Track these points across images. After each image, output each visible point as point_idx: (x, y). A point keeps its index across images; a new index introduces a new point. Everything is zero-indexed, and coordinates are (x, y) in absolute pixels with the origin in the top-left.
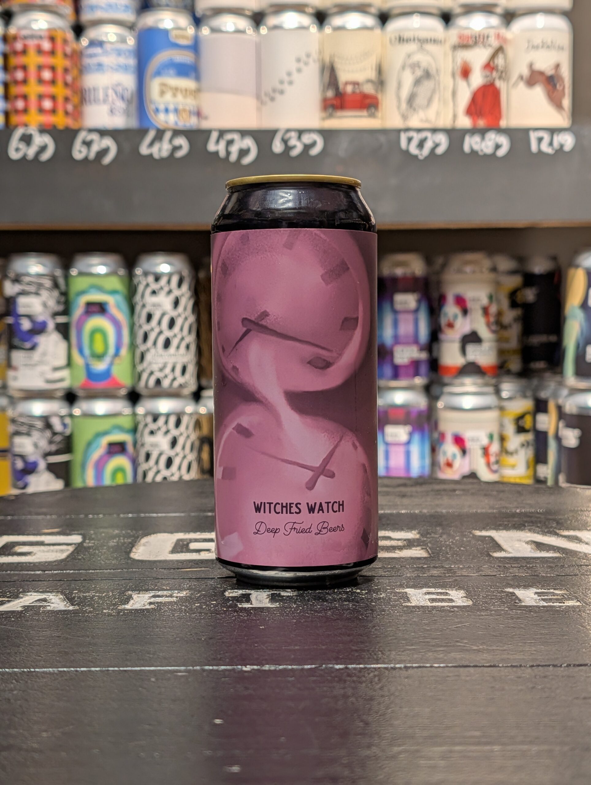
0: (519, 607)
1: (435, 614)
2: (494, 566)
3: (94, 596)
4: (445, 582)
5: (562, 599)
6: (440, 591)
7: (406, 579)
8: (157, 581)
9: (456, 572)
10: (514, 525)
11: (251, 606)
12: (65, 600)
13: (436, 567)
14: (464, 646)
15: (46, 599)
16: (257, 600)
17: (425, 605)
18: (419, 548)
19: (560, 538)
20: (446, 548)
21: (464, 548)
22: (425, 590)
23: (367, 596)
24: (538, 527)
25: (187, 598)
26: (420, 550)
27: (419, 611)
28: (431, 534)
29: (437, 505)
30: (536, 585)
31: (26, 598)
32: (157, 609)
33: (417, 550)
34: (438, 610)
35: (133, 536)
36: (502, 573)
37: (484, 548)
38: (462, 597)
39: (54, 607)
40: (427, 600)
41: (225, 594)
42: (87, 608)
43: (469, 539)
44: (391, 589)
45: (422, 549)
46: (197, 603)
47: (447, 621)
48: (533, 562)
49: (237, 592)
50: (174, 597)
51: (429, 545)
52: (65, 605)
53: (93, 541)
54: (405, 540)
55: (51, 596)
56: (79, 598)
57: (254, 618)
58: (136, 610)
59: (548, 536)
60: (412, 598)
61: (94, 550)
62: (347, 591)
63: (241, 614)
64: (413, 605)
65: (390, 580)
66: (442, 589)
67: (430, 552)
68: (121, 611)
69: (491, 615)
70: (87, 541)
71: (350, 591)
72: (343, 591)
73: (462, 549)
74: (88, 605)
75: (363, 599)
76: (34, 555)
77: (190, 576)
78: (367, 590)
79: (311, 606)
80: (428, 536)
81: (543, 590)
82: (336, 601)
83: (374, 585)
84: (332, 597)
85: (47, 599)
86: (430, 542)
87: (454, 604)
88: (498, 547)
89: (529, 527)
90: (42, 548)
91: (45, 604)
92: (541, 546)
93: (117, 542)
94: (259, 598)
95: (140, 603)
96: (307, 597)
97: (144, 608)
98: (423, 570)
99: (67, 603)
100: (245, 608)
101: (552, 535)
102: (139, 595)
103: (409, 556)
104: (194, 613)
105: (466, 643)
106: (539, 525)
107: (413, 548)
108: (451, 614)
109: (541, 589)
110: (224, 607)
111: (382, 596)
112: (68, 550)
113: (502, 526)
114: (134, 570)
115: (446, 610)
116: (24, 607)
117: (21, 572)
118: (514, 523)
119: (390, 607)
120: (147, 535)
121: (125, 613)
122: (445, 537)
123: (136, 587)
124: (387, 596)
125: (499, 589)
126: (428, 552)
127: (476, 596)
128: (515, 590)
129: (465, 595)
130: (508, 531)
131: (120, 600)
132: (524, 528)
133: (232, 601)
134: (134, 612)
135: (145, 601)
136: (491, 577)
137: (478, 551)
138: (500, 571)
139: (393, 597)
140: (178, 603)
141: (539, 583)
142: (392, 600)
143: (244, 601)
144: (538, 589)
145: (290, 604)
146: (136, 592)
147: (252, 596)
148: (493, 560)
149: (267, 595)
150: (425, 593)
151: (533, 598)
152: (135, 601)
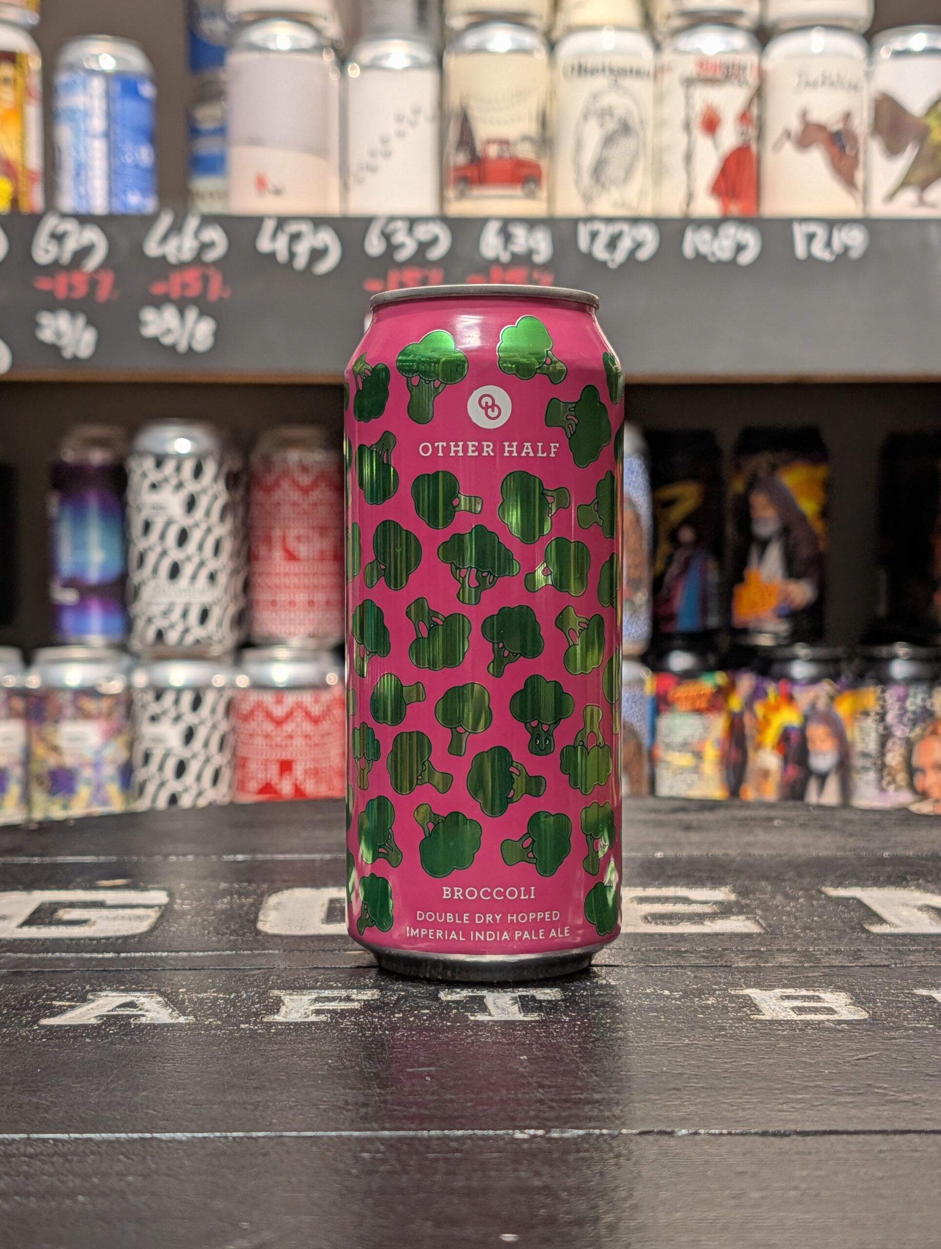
1: (812, 1035)
2: (880, 949)
3: (216, 997)
4: (808, 977)
6: (804, 992)
7: (741, 972)
8: (315, 971)
9: (820, 959)
10: (889, 878)
11: (490, 1018)
12: (167, 1005)
13: (784, 951)
14: (886, 1095)
15: (136, 1005)
16: (497, 1007)
17: (790, 1019)
18: (742, 917)
20: (788, 915)
21: (819, 917)
22: (778, 992)
23: (685, 1001)
24: (928, 881)
25: (376, 1003)
26: (743, 921)
27: (783, 1030)
28: (754, 894)
29: (749, 844)
31: (101, 1002)
32: (330, 1023)
33: (739, 920)
34: (815, 1029)
35: (254, 893)
37: (852, 918)
38: (847, 1005)
39: (152, 1019)
40: (789, 1010)
41: (439, 996)
42: (211, 1020)
43: (821, 902)
44: (721, 990)
45: (748, 919)
46: (399, 1013)
49: (459, 993)
51: (759, 912)
52: (170, 1014)
53: (188, 902)
54: (715, 903)
55: (141, 998)
56: (191, 1000)
58: (296, 1024)
60: (762, 1006)
62: (647, 994)
63: (480, 1033)
64: (767, 1017)
65: (714, 972)
66: (808, 990)
67: (764, 924)
68: (271, 1026)
69: (908, 1037)
70: (179, 901)
71: (652, 993)
72: (640, 993)
73: (816, 919)
74: (211, 1014)
75: (679, 1007)
76: (94, 923)
78: (681, 991)
79: (594, 1019)
80: (751, 896)
82: (634, 1010)
83: (690, 982)
84: (626, 1003)
85: (137, 1003)
86: (758, 907)
87: (836, 1017)
88: (875, 916)
89: (915, 882)
90: (104, 912)
91: (135, 1012)
93: (230, 903)
94: (499, 1004)
95: (298, 1012)
96: (581, 1003)
97: (308, 1020)
98: (763, 956)
99: (174, 1010)
100: (483, 1021)
102: (292, 997)
103: (729, 931)
104: (398, 1031)
106: (929, 878)
107: (733, 918)
108: (839, 1036)
110: (448, 1021)
111: (709, 1002)
112: (148, 916)
113: (868, 880)
114: (271, 951)
115: (827, 1029)
116: (101, 1017)
117: (79, 955)
118: (886, 875)
119: (730, 1021)
120: (277, 892)
121: (279, 1029)
122: (779, 898)
123: (282, 982)
124: (718, 1002)
125: (903, 989)
126: (760, 924)
127: (869, 1002)
128: (932, 991)
129: (850, 1001)
130: (882, 889)
131: (263, 1006)
132: (907, 883)
133: (457, 1008)
134: (294, 1028)
135: (305, 1007)
136: (884, 969)
137: (843, 922)
138: (893, 958)
139: (729, 1005)
140: (365, 1012)
142: (730, 1009)
143: (476, 1009)
145: (557, 1016)
146: (285, 991)
147: (487, 1001)
148: (874, 939)
149: (511, 999)
150: (781, 996)
152: (288, 1007)
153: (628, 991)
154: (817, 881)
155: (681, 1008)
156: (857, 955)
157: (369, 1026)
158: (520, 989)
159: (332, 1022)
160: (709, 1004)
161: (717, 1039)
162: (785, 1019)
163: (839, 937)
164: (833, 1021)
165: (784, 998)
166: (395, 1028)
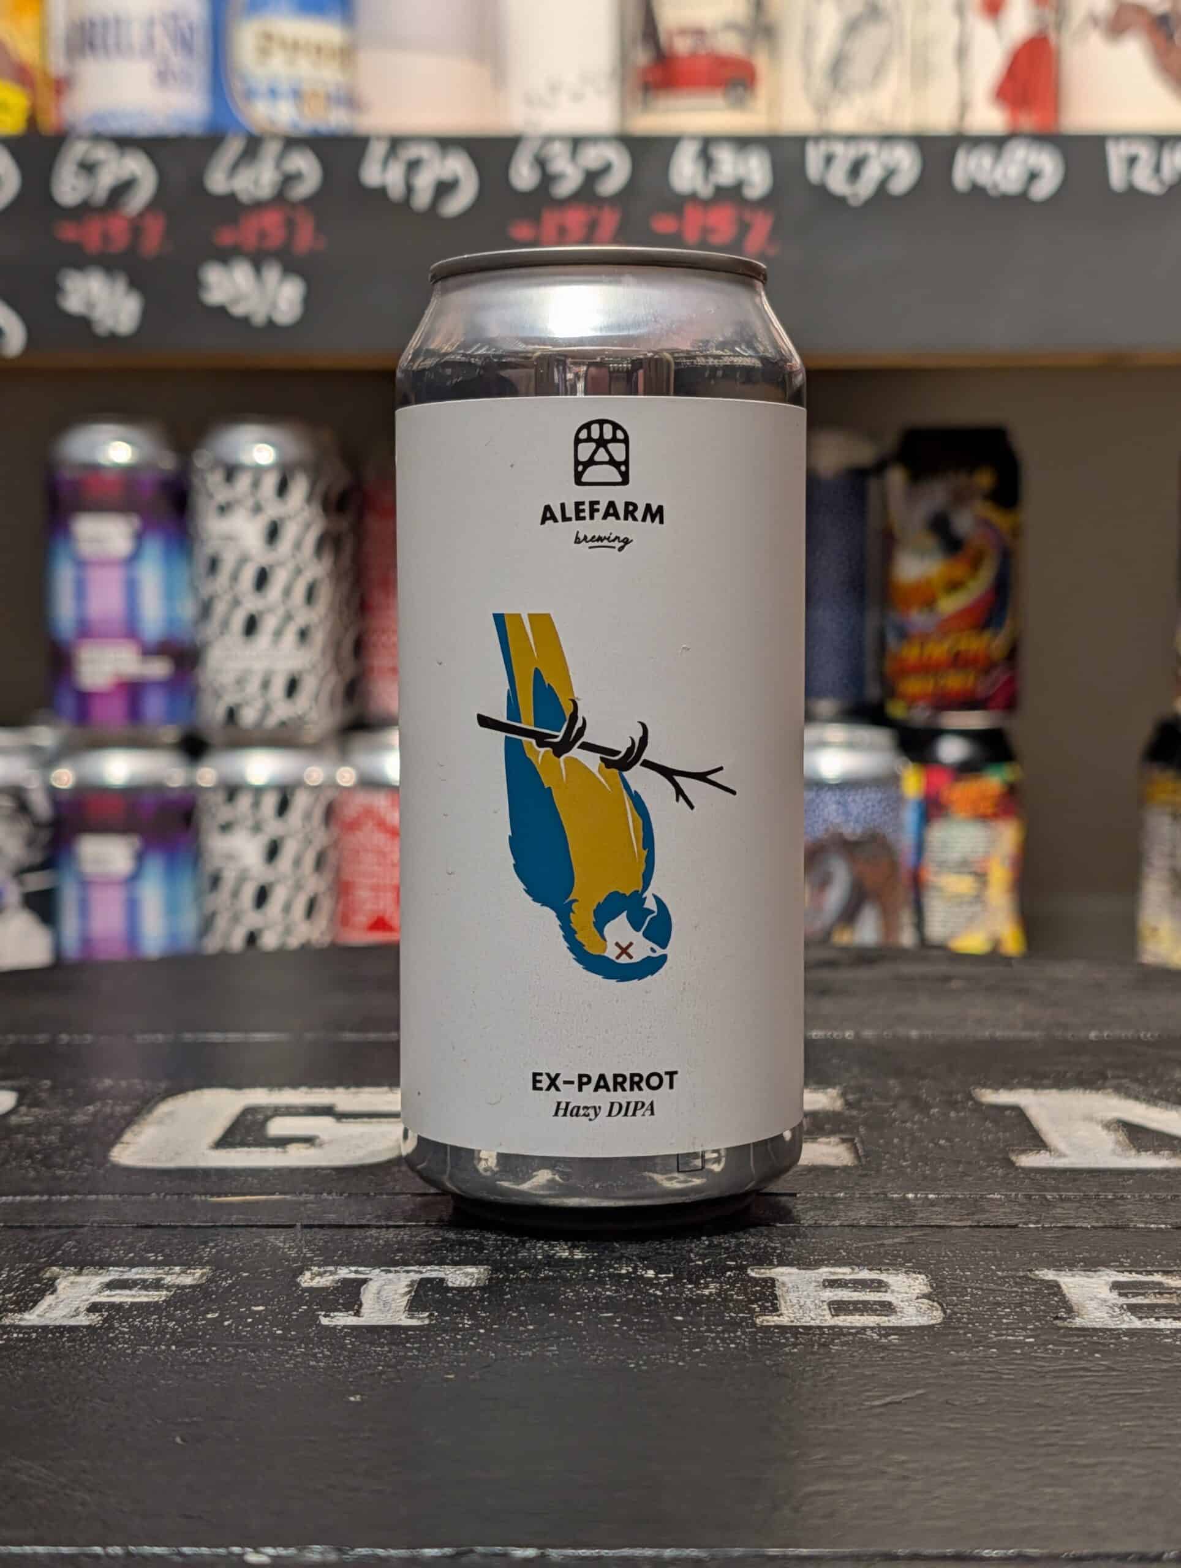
0: (1064, 1336)
1: (835, 1356)
2: (1016, 1195)
4: (883, 1245)
6: (865, 1274)
7: (784, 1237)
8: (141, 1232)
9: (915, 1212)
10: (1081, 1073)
11: (353, 1321)
13: (869, 1199)
16: (378, 1298)
17: (817, 1323)
18: (834, 1139)
20: (902, 1139)
21: (948, 1139)
22: (825, 1272)
23: (670, 1289)
24: (1137, 1080)
25: (194, 1291)
26: (837, 1144)
27: (795, 1345)
28: (870, 1100)
29: (900, 1019)
30: (1118, 1261)
33: (828, 1143)
34: (843, 1344)
35: (142, 1097)
36: (1033, 1218)
37: (998, 1140)
38: (917, 1298)
40: (825, 1307)
41: (298, 1280)
43: (962, 1114)
44: (737, 1269)
45: (843, 1141)
46: (214, 1311)
47: (862, 1382)
48: (1117, 1184)
49: (336, 1274)
50: (164, 1284)
51: (862, 1130)
53: (35, 1111)
58: (45, 1328)
59: (1161, 1107)
60: (787, 1298)
61: (29, 1134)
62: (621, 1275)
64: (784, 1320)
66: (871, 1270)
67: (860, 1151)
70: (23, 1109)
71: (628, 1274)
72: (610, 1275)
73: (942, 1142)
75: (654, 1302)
77: (234, 1219)
78: (674, 1272)
80: (864, 1104)
81: (1135, 1277)
82: (581, 1307)
83: (697, 1254)
84: (577, 1293)
86: (865, 1123)
87: (892, 1321)
88: (1035, 1140)
89: (1115, 1082)
92: (1140, 1135)
94: (384, 1293)
95: (66, 1306)
96: (509, 1293)
97: (73, 1322)
98: (832, 1207)
100: (336, 1327)
101: (1169, 1105)
102: (81, 1279)
104: (189, 1345)
105: (903, 1462)
106: (1140, 1076)
107: (819, 1140)
108: (877, 1357)
109: (1130, 1272)
110: (280, 1325)
111: (706, 1292)
113: (1049, 1078)
114: (101, 1197)
115: (866, 1344)
118: (1079, 1068)
119: (720, 1329)
120: (176, 1094)
121: (12, 1340)
122: (904, 1105)
123: (80, 1250)
124: (719, 1294)
125: (1017, 1270)
126: (856, 1151)
127: (954, 1294)
128: (1063, 1273)
129: (927, 1290)
130: (1064, 1092)
131: (18, 1297)
132: (1103, 1085)
133: (309, 1303)
134: (36, 1338)
135: (84, 1297)
136: (1004, 1232)
137: (981, 1149)
138: (1028, 1213)
139: (735, 1297)
140: (166, 1309)
141: (1127, 1251)
142: (731, 1305)
143: (342, 1304)
144: (1123, 1272)
145: (457, 1317)
146: (72, 1268)
147: (369, 1287)
148: (1015, 1178)
149: (408, 1286)
150: (825, 1281)
151: (1105, 1301)
152: (57, 1298)
153: (592, 1271)
154: (973, 1078)
155: (656, 1303)
156: (975, 1206)
157: (152, 1336)
158: (429, 1268)
159: (103, 1324)
160: (704, 1295)
161: (681, 1364)
162: (813, 1323)
163: (965, 1174)
164: (880, 1327)
165: (827, 1284)
166: (190, 1340)
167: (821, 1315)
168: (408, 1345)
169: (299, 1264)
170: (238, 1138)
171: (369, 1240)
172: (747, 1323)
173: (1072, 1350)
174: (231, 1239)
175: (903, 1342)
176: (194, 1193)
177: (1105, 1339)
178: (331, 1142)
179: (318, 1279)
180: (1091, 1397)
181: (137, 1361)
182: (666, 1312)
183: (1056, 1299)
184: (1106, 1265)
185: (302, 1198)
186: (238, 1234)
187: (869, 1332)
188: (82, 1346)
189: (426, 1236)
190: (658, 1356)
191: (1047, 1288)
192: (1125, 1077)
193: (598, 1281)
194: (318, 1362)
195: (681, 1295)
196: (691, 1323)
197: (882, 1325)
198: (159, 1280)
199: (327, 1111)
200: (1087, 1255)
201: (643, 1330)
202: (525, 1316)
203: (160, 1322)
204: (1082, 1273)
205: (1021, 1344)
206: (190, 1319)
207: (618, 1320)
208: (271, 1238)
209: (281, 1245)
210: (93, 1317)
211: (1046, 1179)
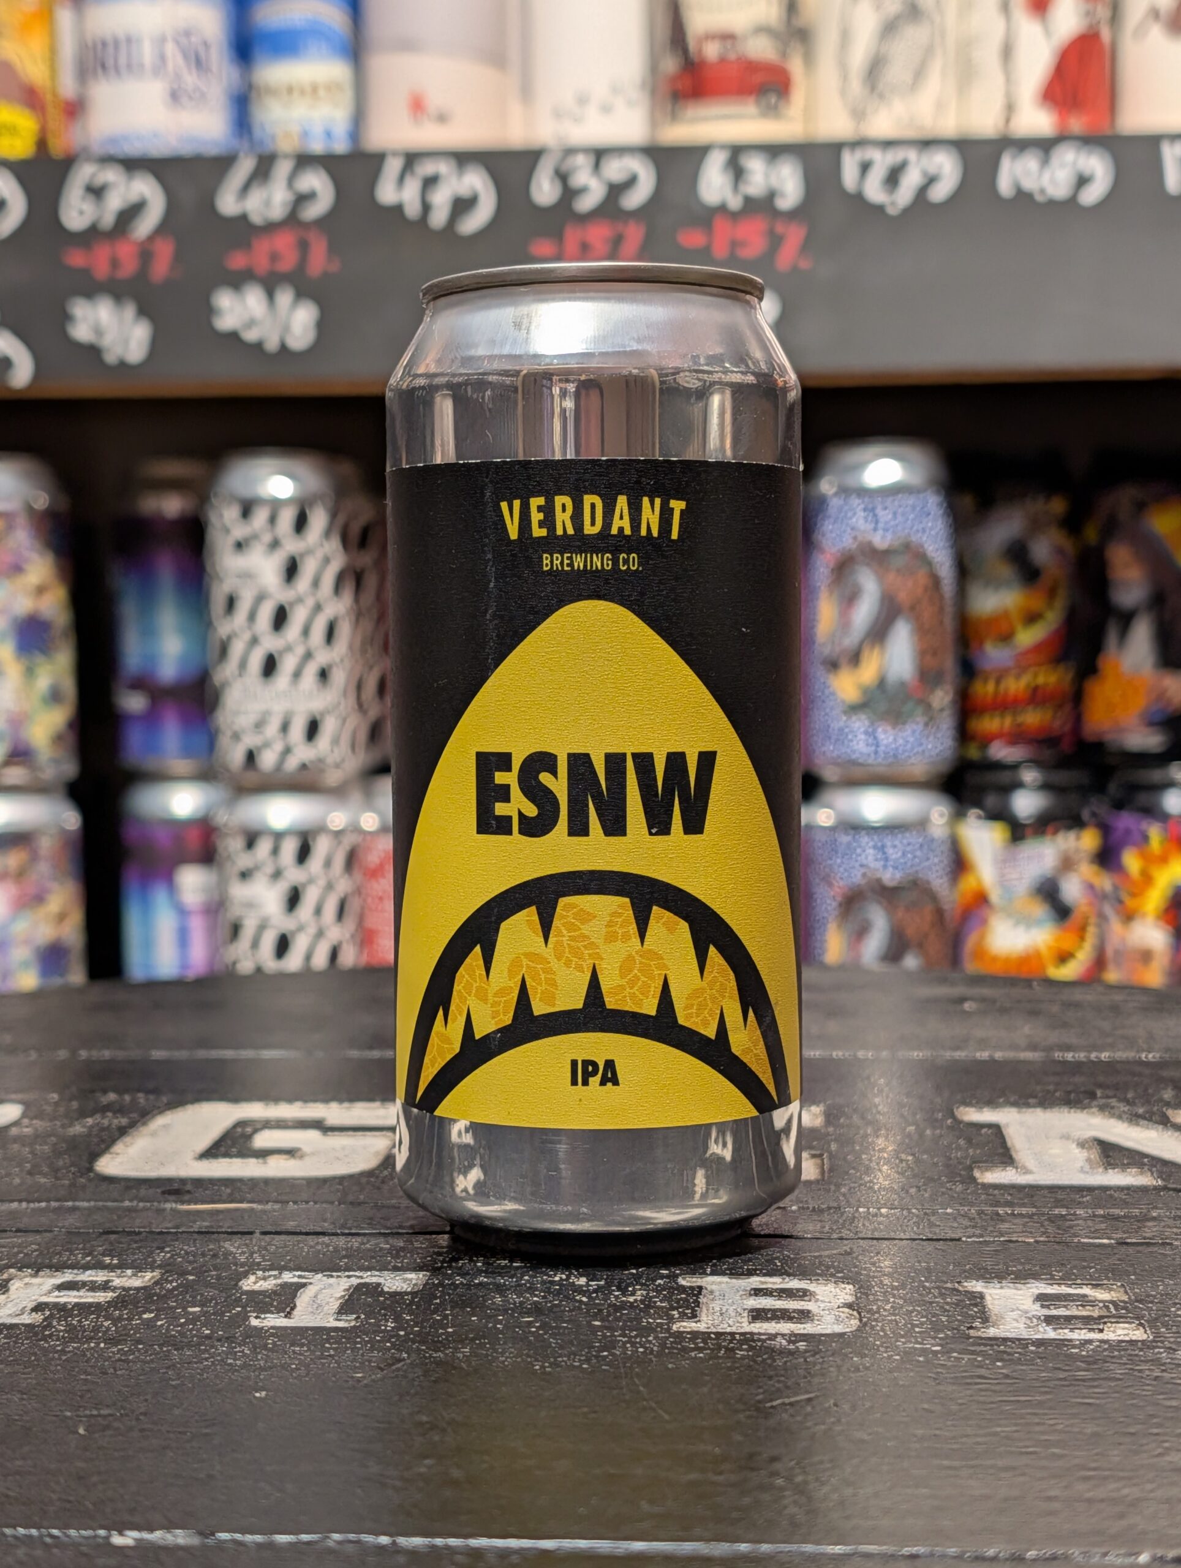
0: (973, 1344)
1: (739, 1359)
2: (968, 1210)
4: (820, 1257)
5: (1101, 1317)
6: (794, 1284)
8: (105, 1237)
10: (1069, 1092)
11: (281, 1323)
16: (314, 1301)
17: (734, 1329)
19: (1169, 1133)
21: (913, 1155)
22: (755, 1281)
23: (597, 1296)
24: (1124, 1100)
25: (137, 1293)
27: (700, 1350)
28: (850, 1118)
30: (1051, 1274)
32: (38, 1326)
34: (751, 1348)
35: (142, 1109)
36: (978, 1232)
37: (967, 1157)
38: (839, 1307)
40: (746, 1314)
41: (240, 1283)
43: (938, 1131)
44: (667, 1277)
45: (814, 1156)
46: (151, 1312)
48: (1073, 1201)
49: (279, 1278)
50: (109, 1288)
51: (834, 1146)
53: (37, 1122)
57: (262, 1363)
59: (1142, 1127)
60: (710, 1307)
61: (24, 1145)
62: (552, 1283)
64: (701, 1327)
66: (800, 1280)
67: (826, 1166)
70: (26, 1121)
71: (560, 1283)
72: (543, 1282)
73: (910, 1158)
75: (577, 1307)
77: (196, 1226)
78: (606, 1280)
79: (430, 1327)
80: (842, 1120)
81: (1061, 1289)
82: (506, 1311)
84: (505, 1299)
86: (840, 1138)
87: (807, 1328)
88: (1004, 1156)
89: (1102, 1101)
92: (1112, 1153)
93: (98, 1124)
94: (320, 1297)
95: (13, 1306)
96: (439, 1297)
97: (14, 1321)
100: (262, 1328)
101: (1151, 1124)
102: (29, 1281)
104: (116, 1346)
106: (1130, 1095)
109: (1059, 1284)
110: (211, 1327)
111: (631, 1299)
113: (1035, 1097)
114: (77, 1204)
115: (771, 1350)
118: (1070, 1088)
119: (634, 1333)
120: (178, 1107)
123: (41, 1253)
124: (643, 1301)
125: (947, 1282)
126: (823, 1166)
127: (875, 1303)
128: (991, 1284)
129: (851, 1299)
130: (1048, 1111)
132: (1089, 1103)
133: (244, 1307)
135: (33, 1298)
137: (947, 1166)
138: (974, 1227)
139: (659, 1303)
140: (106, 1310)
141: (1062, 1264)
142: (652, 1311)
143: (275, 1307)
144: (1051, 1284)
145: (381, 1320)
146: (29, 1271)
147: (307, 1291)
148: (972, 1193)
149: (345, 1290)
150: (752, 1289)
151: (1026, 1312)
152: (8, 1297)
153: (526, 1278)
154: (959, 1097)
155: (580, 1308)
157: (87, 1333)
158: (369, 1273)
159: (42, 1323)
160: (629, 1302)
161: (585, 1366)
162: (728, 1330)
165: (752, 1292)
166: (121, 1338)
167: (738, 1322)
168: (327, 1345)
169: (246, 1268)
170: (223, 1149)
171: (319, 1247)
172: (662, 1328)
173: (975, 1359)
174: (188, 1245)
175: (811, 1348)
176: (166, 1201)
177: (1012, 1348)
178: (313, 1154)
179: (261, 1282)
180: (979, 1402)
181: (64, 1358)
182: (586, 1317)
183: (975, 1309)
184: (1036, 1276)
185: (269, 1206)
186: (195, 1240)
187: (779, 1339)
188: (16, 1342)
189: (377, 1244)
190: (565, 1359)
191: (969, 1300)
192: (1114, 1096)
193: (530, 1288)
194: (235, 1360)
195: (606, 1301)
196: (607, 1328)
197: (796, 1332)
198: (107, 1282)
199: (318, 1125)
200: (1020, 1267)
201: (559, 1334)
202: (447, 1320)
203: (97, 1321)
204: (1011, 1285)
205: (924, 1352)
206: (126, 1319)
207: (537, 1325)
208: (227, 1245)
209: (234, 1250)
210: (37, 1316)
211: (1003, 1195)
